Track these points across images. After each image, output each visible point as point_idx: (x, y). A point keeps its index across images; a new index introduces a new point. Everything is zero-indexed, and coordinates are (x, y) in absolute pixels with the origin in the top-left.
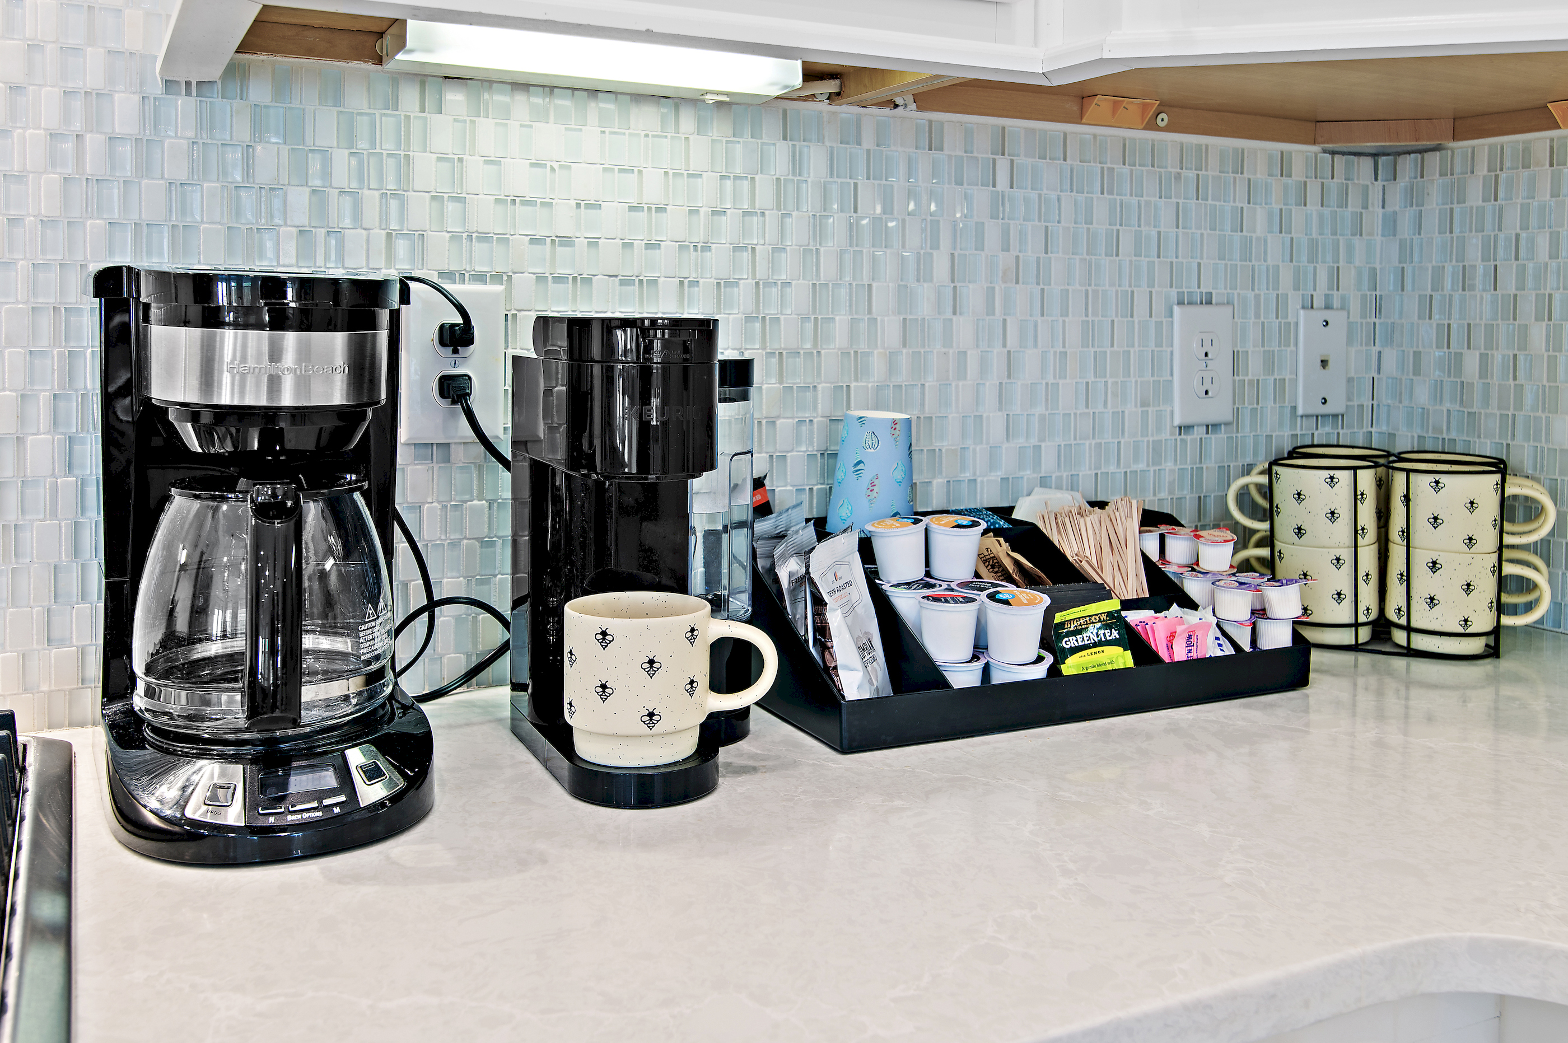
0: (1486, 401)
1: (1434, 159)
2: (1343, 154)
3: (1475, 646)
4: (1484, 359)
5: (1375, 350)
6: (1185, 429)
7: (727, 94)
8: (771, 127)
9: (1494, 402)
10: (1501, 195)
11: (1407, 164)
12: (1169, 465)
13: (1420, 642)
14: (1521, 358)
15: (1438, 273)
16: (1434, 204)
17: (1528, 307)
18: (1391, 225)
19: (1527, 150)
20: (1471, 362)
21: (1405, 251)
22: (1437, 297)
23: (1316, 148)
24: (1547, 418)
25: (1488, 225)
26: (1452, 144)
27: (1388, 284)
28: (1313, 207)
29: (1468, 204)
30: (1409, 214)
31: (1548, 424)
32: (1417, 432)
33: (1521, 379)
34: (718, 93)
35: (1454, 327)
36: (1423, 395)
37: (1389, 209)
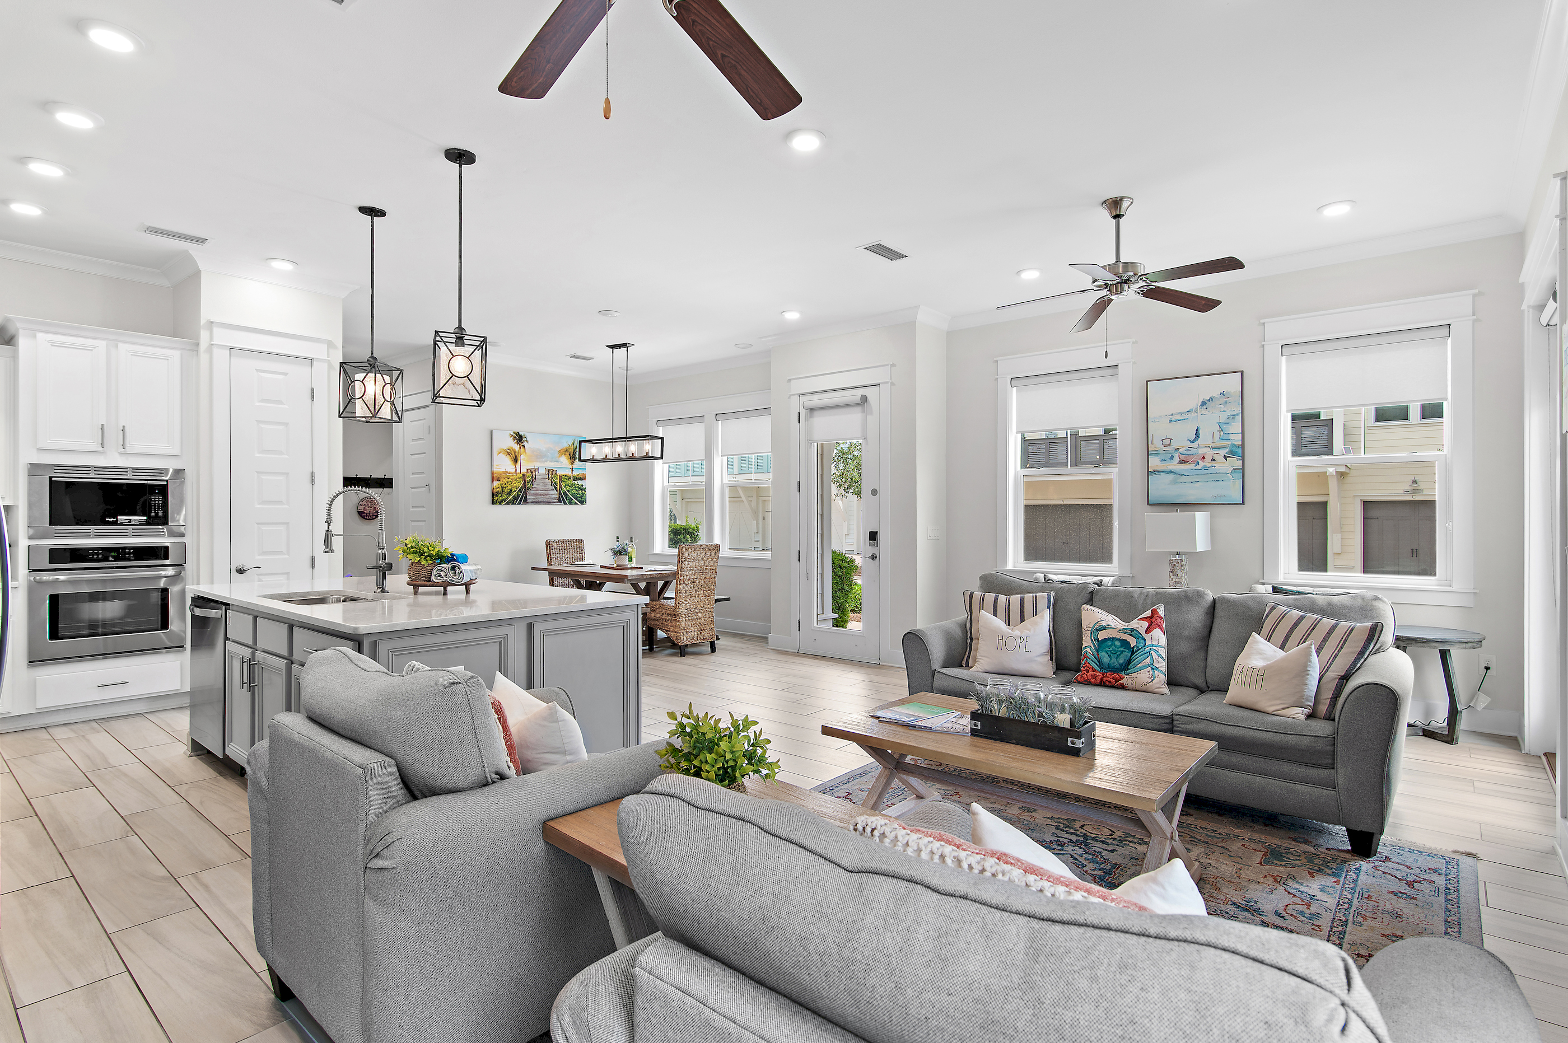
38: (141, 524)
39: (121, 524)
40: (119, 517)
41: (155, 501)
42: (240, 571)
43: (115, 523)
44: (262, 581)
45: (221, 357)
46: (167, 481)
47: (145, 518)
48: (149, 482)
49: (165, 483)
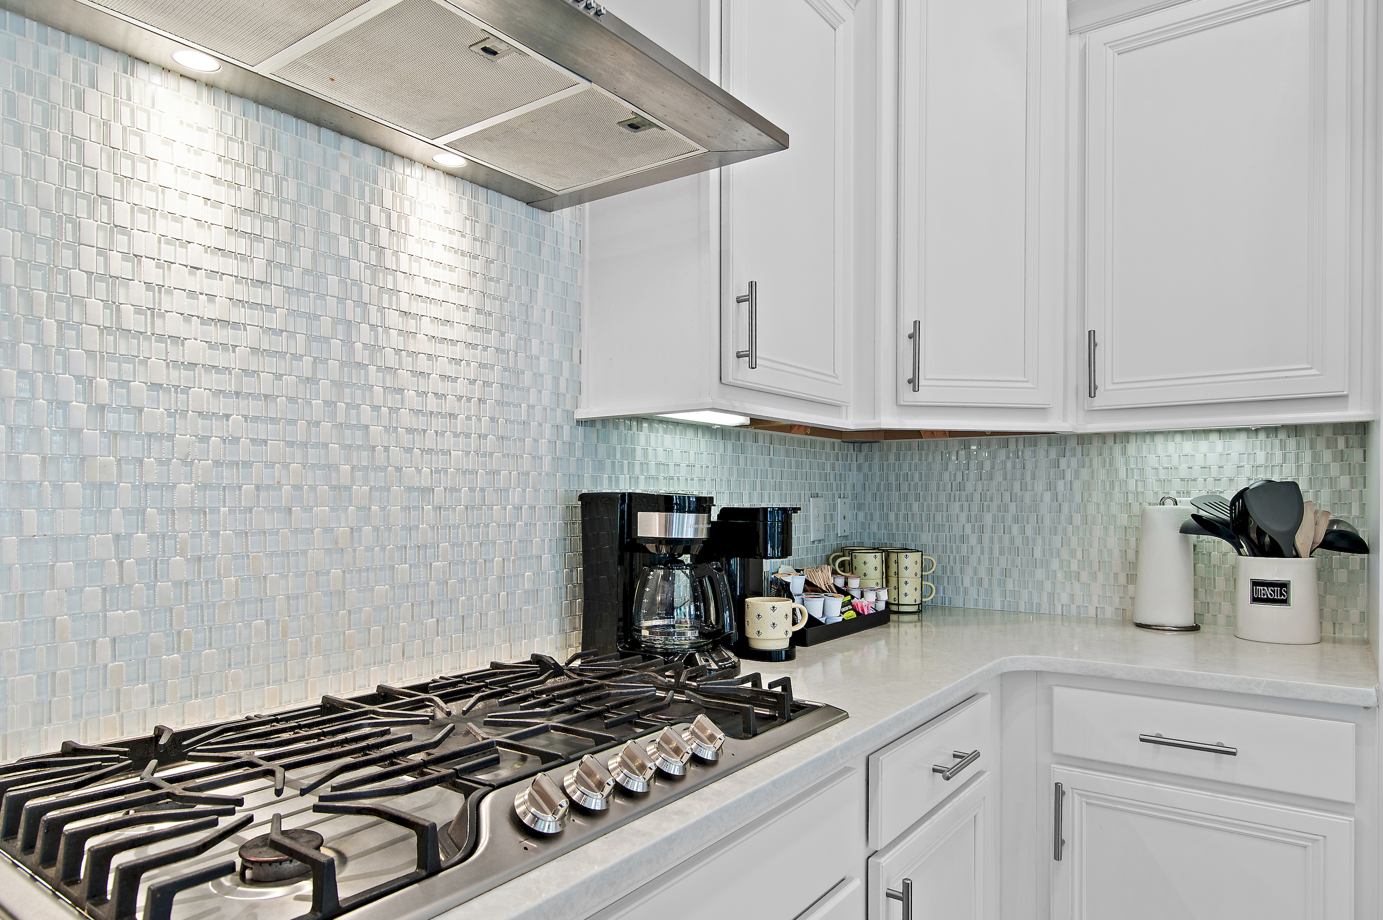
0: (898, 530)
1: (875, 446)
2: (847, 442)
3: (915, 609)
4: (896, 515)
5: (855, 512)
6: (813, 542)
7: (720, 425)
8: (719, 436)
9: (900, 529)
10: (901, 459)
11: (865, 447)
12: (809, 556)
13: (902, 609)
14: (909, 514)
15: (879, 484)
16: (876, 461)
17: (912, 497)
18: (859, 468)
19: (910, 444)
20: (892, 516)
21: (866, 477)
22: (878, 493)
23: (840, 440)
24: (919, 534)
25: (897, 469)
26: (884, 441)
27: (859, 489)
28: (840, 461)
29: (889, 462)
30: (867, 464)
31: (919, 536)
32: (872, 541)
33: (910, 522)
34: (718, 425)
35: (885, 504)
36: (874, 528)
37: (859, 462)
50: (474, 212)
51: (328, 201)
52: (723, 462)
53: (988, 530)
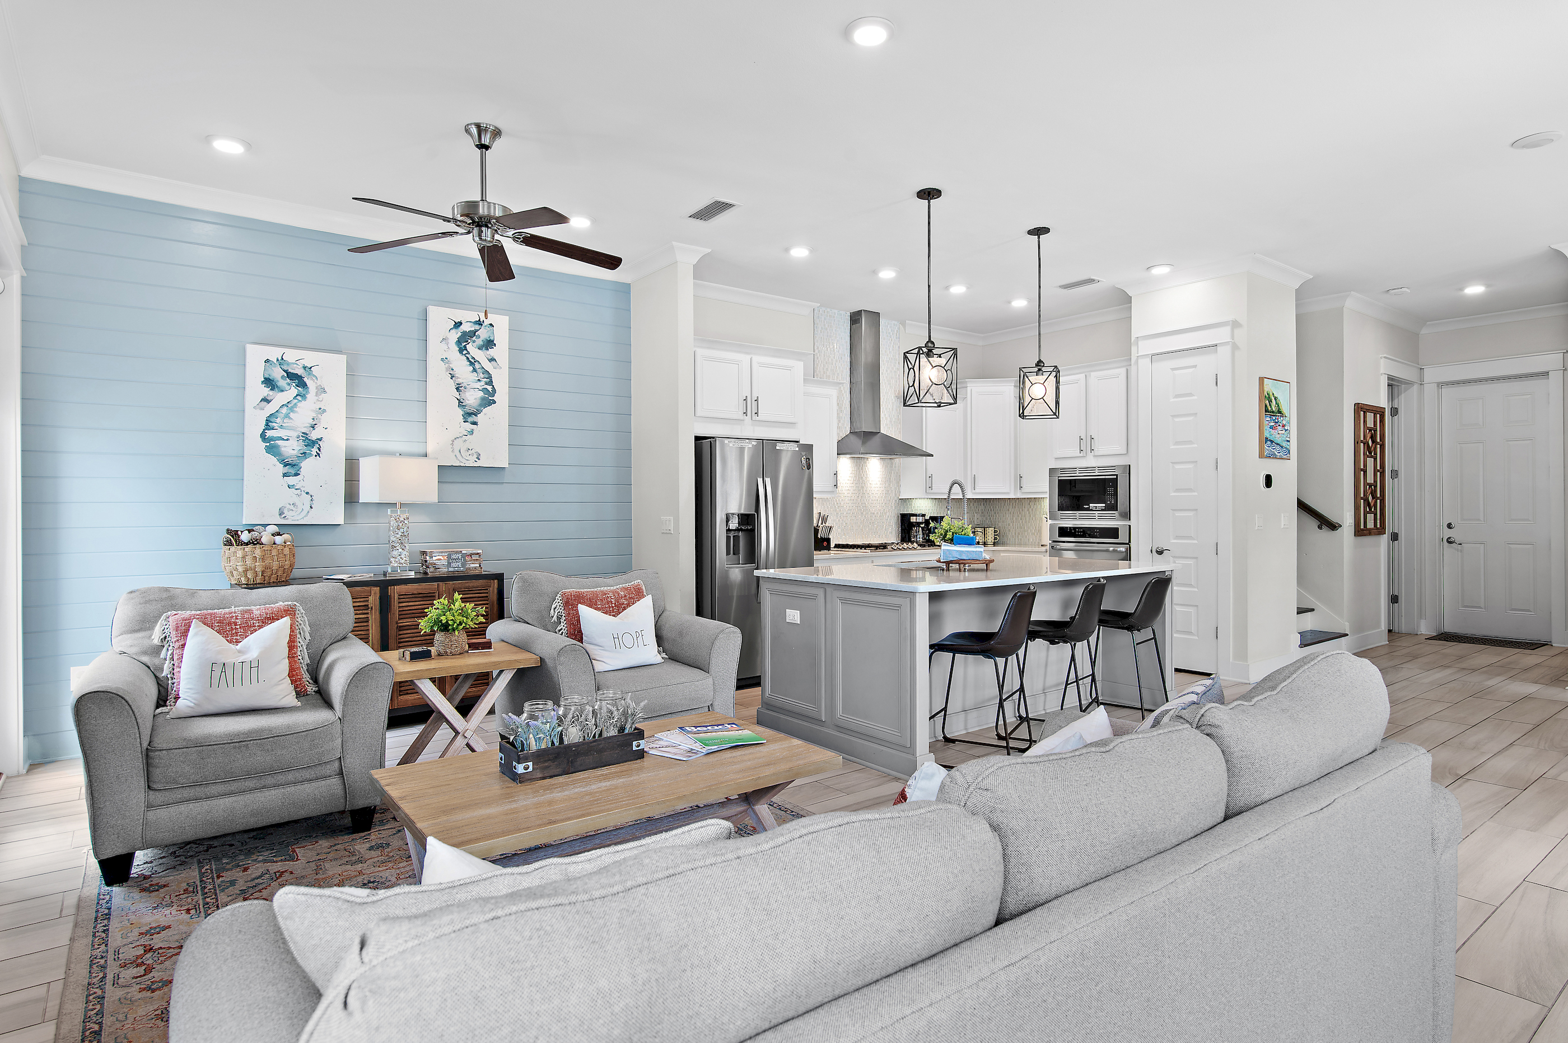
38: (1102, 510)
39: (1092, 510)
40: (1091, 505)
41: (1109, 492)
42: (1160, 552)
43: (1088, 509)
44: (1176, 563)
45: (1145, 364)
46: (1117, 475)
47: (1104, 505)
48: (1106, 477)
49: (1115, 477)
50: (886, 467)
51: (860, 469)
52: (935, 505)
53: (1015, 521)
